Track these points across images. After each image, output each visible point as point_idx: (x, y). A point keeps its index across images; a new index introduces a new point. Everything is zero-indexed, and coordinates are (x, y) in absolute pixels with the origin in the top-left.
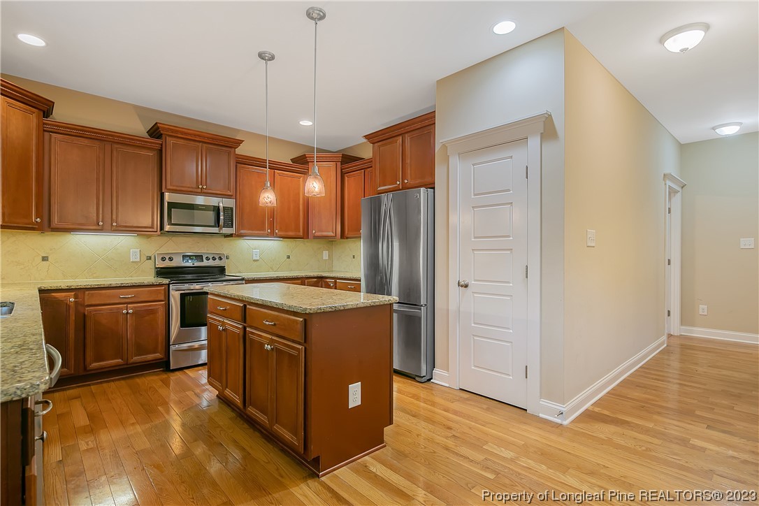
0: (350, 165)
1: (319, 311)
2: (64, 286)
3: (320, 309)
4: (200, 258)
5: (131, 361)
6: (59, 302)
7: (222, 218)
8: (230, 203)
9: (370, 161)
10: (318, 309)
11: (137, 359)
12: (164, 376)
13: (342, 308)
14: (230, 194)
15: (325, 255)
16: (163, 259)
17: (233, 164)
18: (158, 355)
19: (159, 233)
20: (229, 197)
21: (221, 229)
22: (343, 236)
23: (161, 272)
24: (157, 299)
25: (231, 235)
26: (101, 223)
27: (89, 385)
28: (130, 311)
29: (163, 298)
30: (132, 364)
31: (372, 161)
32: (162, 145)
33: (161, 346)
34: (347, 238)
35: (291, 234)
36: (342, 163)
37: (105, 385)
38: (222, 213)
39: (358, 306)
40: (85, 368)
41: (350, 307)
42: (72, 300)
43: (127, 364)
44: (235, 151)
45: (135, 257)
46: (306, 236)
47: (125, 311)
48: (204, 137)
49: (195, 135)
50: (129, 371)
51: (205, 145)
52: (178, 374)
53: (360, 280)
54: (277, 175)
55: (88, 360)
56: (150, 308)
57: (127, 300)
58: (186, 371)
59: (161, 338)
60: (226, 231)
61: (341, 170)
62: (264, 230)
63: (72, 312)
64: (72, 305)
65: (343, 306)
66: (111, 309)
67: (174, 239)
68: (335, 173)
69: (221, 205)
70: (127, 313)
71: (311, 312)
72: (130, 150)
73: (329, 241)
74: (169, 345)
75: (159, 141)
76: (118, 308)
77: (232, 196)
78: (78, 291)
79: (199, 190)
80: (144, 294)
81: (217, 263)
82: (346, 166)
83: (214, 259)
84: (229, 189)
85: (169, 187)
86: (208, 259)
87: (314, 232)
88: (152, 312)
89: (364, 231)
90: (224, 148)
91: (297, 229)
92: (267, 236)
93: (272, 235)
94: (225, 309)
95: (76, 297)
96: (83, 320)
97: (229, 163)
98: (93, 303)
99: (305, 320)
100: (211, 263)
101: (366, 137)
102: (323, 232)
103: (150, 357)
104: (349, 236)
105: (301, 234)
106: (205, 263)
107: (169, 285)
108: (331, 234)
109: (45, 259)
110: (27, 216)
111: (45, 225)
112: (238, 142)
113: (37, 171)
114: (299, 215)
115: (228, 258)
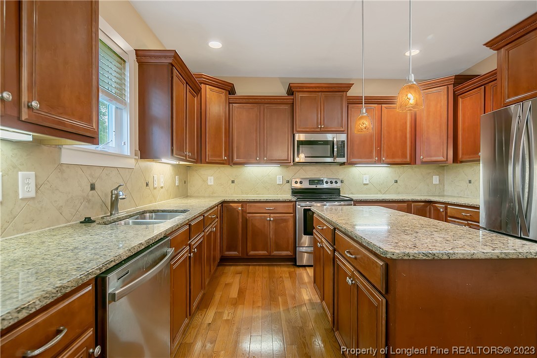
0: (466, 84)
1: (406, 258)
2: (236, 200)
3: (408, 255)
4: (321, 181)
5: (272, 254)
6: (234, 210)
7: (335, 150)
8: (343, 137)
9: (494, 73)
10: (405, 254)
11: (276, 253)
12: (292, 269)
13: (445, 257)
14: (342, 129)
15: (436, 179)
16: (296, 182)
17: (345, 105)
18: (289, 253)
19: (292, 163)
20: (342, 132)
21: (334, 159)
22: (456, 160)
23: (295, 192)
24: (288, 211)
25: (343, 164)
26: (258, 159)
27: (249, 265)
28: (272, 219)
29: (291, 211)
30: (272, 256)
31: (496, 73)
32: (293, 99)
33: (291, 246)
34: (461, 162)
35: (398, 160)
36: (455, 85)
37: (257, 267)
38: (335, 147)
39: (475, 257)
40: (247, 254)
41: (458, 257)
42: (240, 208)
43: (270, 256)
44: (346, 94)
45: (279, 181)
46: (413, 161)
47: (268, 219)
48: (322, 87)
49: (316, 87)
50: (270, 260)
51: (323, 93)
52: (301, 269)
53: (478, 208)
54: (383, 108)
55: (248, 249)
56: (285, 218)
57: (270, 211)
58: (307, 268)
59: (291, 241)
60: (339, 160)
61: (454, 92)
62: (372, 157)
63: (240, 216)
64: (240, 212)
65: (448, 254)
66: (261, 216)
67: (304, 167)
68: (446, 97)
69: (335, 140)
70: (270, 220)
71: (394, 257)
72: (274, 106)
73: (440, 166)
74: (296, 247)
75: (291, 97)
76: (265, 216)
77: (343, 131)
78: (243, 203)
79: (319, 130)
80: (281, 208)
81: (334, 186)
82: (460, 86)
83: (331, 182)
84: (341, 126)
85: (298, 130)
86: (327, 182)
87: (421, 157)
88: (285, 221)
89: (484, 152)
90: (337, 93)
91: (404, 156)
92: (375, 163)
93: (380, 161)
94: (322, 229)
95: (242, 207)
96: (246, 221)
97: (342, 105)
98: (251, 211)
99: (387, 266)
100: (329, 186)
101: (486, 44)
102: (431, 157)
103: (284, 253)
104: (463, 160)
105: (408, 160)
106: (325, 186)
107: (296, 201)
108: (441, 158)
109: (233, 182)
110: (221, 156)
111: (230, 162)
112: (349, 86)
113: (225, 129)
114: (406, 143)
115: (342, 182)
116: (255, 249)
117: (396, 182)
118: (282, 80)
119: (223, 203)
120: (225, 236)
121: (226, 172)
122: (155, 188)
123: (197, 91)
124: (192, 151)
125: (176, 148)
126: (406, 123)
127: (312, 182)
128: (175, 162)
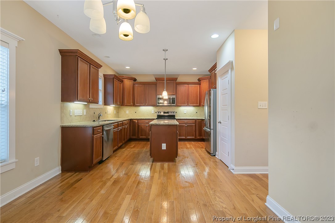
2: (135, 119)
4: (168, 113)
6: (134, 122)
8: (174, 97)
16: (159, 113)
17: (175, 85)
19: (156, 106)
20: (174, 95)
23: (158, 116)
26: (144, 104)
32: (156, 83)
35: (195, 105)
38: (171, 100)
40: (139, 138)
44: (176, 81)
45: (153, 112)
46: (200, 105)
54: (189, 86)
55: (139, 136)
60: (172, 105)
62: (185, 104)
64: (137, 123)
66: (144, 124)
67: (162, 107)
69: (171, 97)
70: (147, 125)
72: (150, 85)
78: (138, 120)
81: (173, 114)
83: (172, 113)
84: (174, 93)
85: (158, 94)
87: (202, 104)
90: (173, 81)
91: (197, 103)
92: (186, 106)
93: (188, 105)
95: (137, 121)
96: (138, 126)
97: (174, 85)
98: (141, 123)
100: (171, 114)
106: (169, 114)
109: (136, 112)
110: (130, 103)
111: (134, 105)
112: (177, 79)
113: (132, 93)
114: (198, 98)
115: (176, 113)
116: (142, 136)
117: (197, 113)
118: (154, 75)
119: (131, 120)
120: (131, 131)
121: (133, 109)
122: (108, 114)
123: (122, 81)
124: (120, 102)
125: (115, 102)
126: (198, 91)
127: (164, 113)
128: (114, 106)
